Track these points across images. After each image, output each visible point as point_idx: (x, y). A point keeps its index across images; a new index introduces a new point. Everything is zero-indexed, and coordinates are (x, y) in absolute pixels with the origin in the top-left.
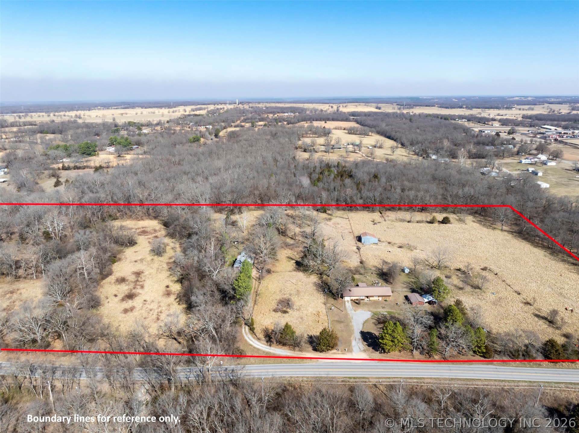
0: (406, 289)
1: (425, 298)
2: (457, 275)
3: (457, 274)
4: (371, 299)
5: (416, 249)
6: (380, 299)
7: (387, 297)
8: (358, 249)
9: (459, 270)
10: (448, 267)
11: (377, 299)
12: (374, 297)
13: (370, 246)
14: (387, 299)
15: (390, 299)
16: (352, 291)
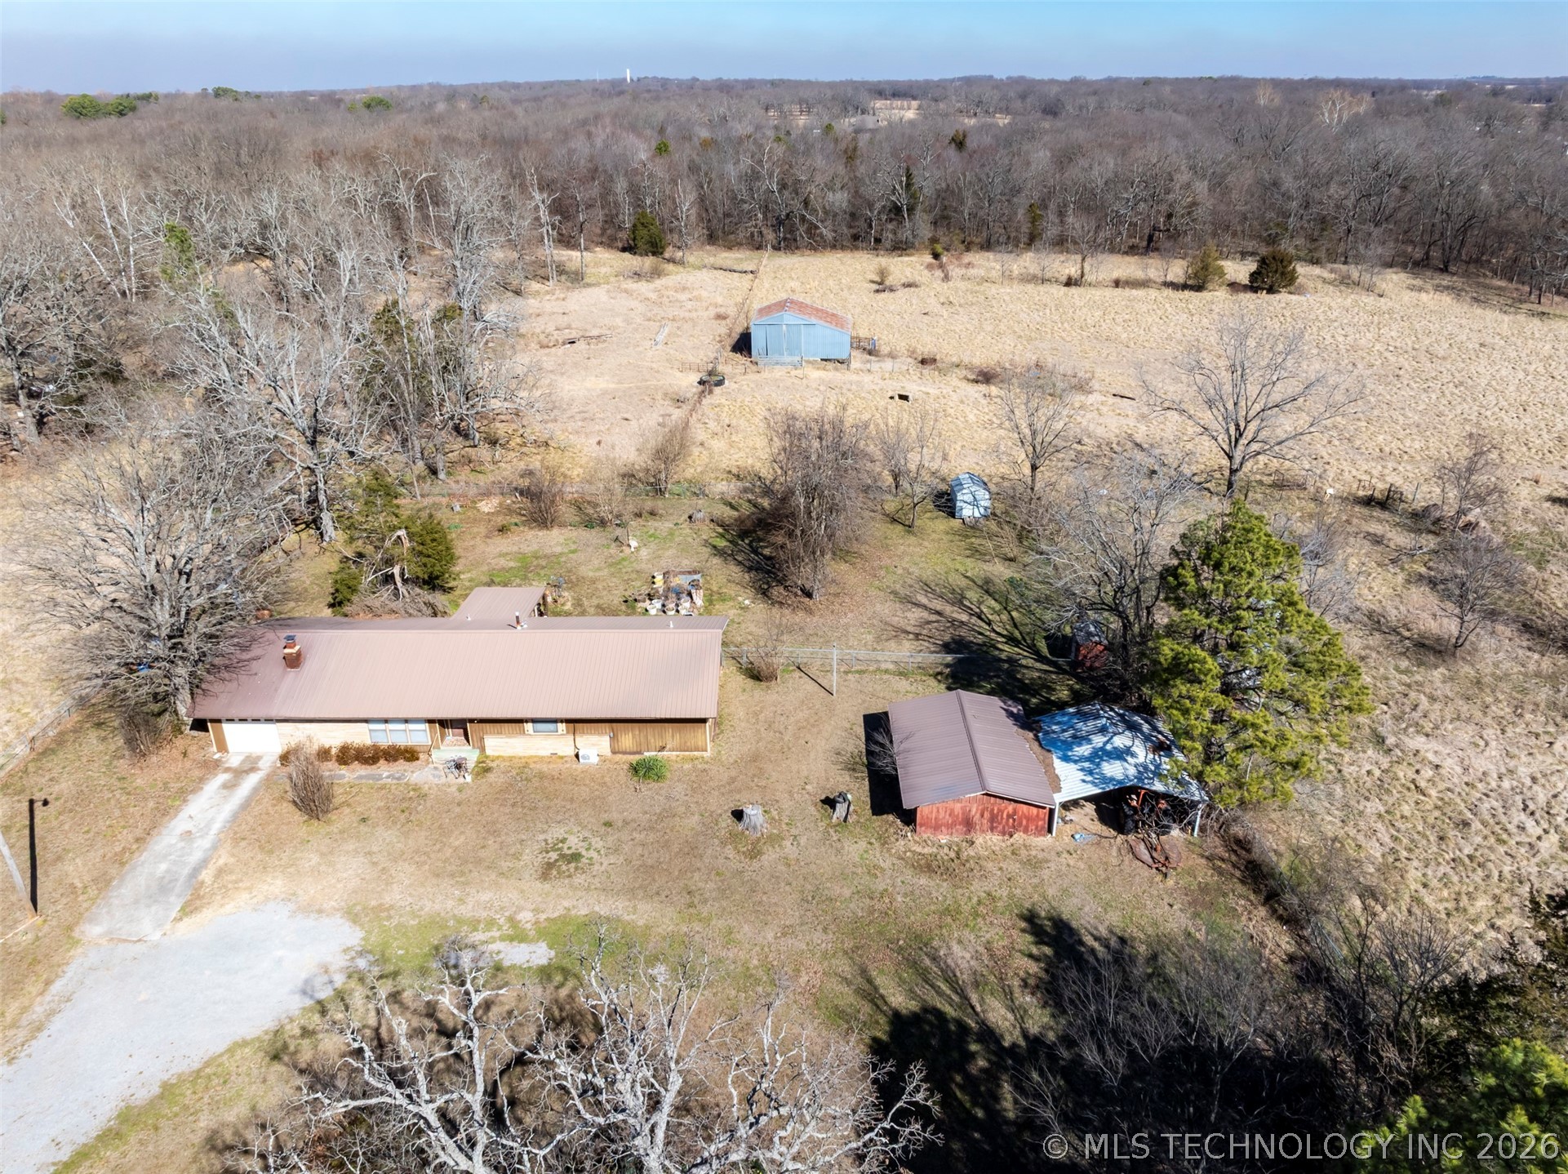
0: (905, 651)
1: (1065, 750)
2: (1377, 540)
3: (1375, 528)
4: (498, 745)
5: (1082, 387)
6: (595, 747)
7: (671, 736)
8: (711, 381)
9: (1382, 502)
10: (1302, 487)
11: (560, 753)
12: (529, 726)
13: (794, 373)
14: (662, 749)
15: (697, 750)
16: (309, 666)
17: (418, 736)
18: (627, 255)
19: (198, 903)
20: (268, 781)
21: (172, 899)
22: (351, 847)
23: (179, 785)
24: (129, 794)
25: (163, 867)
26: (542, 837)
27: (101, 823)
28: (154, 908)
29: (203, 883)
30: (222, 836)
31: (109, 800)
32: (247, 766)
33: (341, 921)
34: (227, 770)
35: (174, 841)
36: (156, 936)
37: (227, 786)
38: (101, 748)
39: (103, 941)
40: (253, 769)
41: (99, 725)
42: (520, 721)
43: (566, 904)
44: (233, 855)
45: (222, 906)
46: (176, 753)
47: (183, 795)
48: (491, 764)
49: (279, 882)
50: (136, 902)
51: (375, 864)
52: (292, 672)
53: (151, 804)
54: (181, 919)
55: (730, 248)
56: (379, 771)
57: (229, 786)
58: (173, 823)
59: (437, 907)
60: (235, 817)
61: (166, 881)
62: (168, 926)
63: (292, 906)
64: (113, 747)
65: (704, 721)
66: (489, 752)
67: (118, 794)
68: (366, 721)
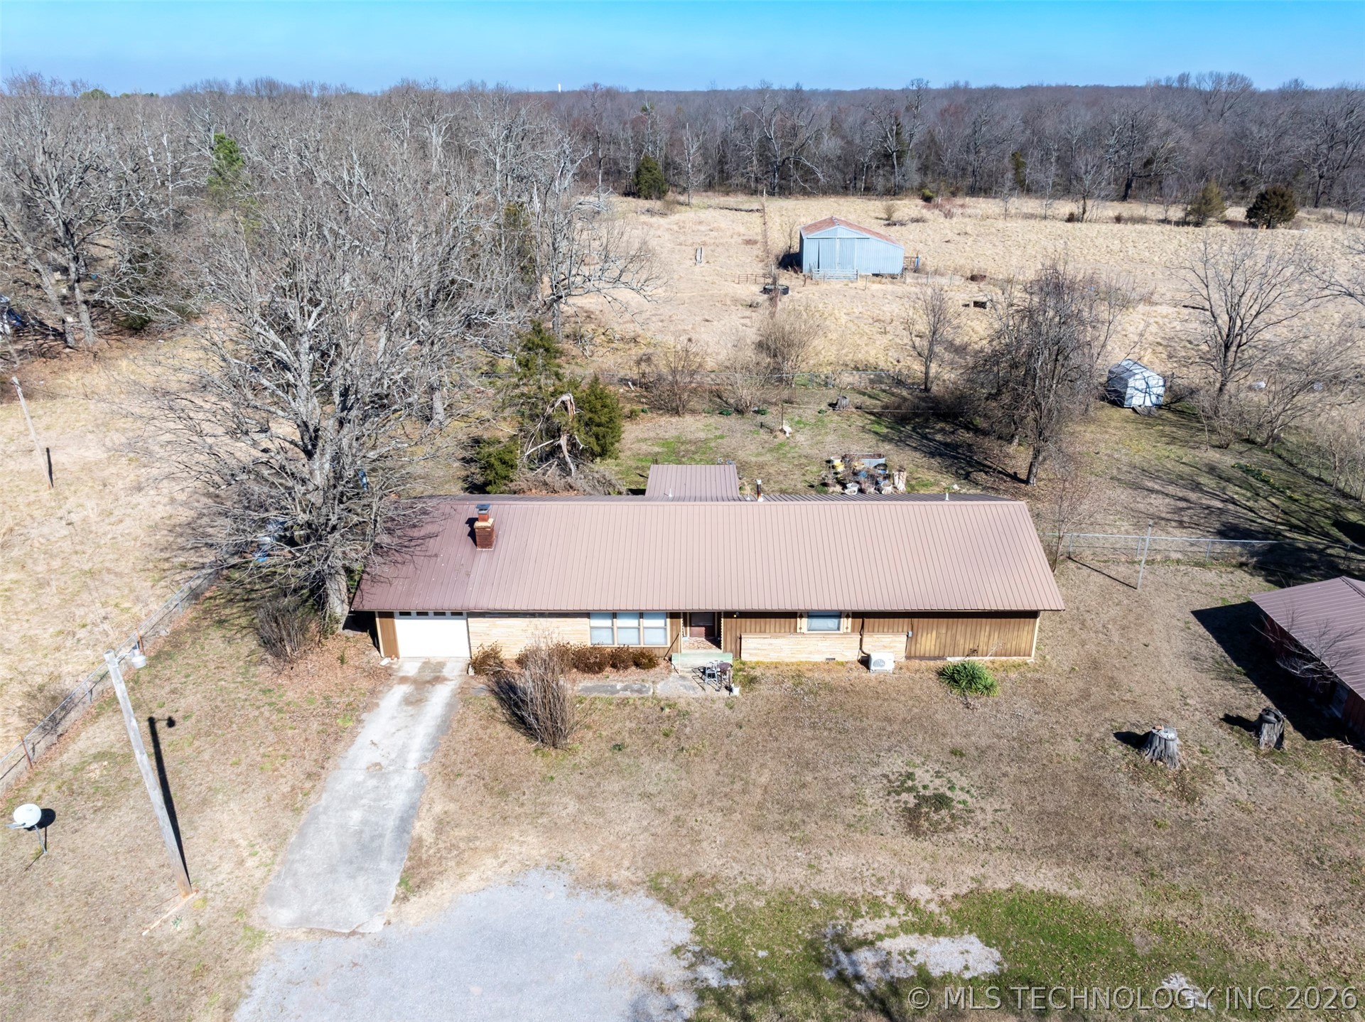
4: (760, 646)
6: (889, 649)
8: (777, 289)
11: (839, 659)
12: (803, 623)
13: (850, 285)
14: (974, 652)
15: (1017, 654)
16: (504, 543)
17: (654, 634)
18: (630, 199)
19: (424, 872)
20: (463, 695)
21: (384, 865)
22: (616, 787)
23: (345, 699)
24: (280, 711)
25: (356, 816)
26: (877, 771)
27: (252, 751)
28: (361, 880)
29: (420, 840)
30: (426, 770)
31: (256, 718)
32: (428, 675)
33: (650, 902)
34: (404, 680)
35: (360, 778)
36: (376, 926)
37: (408, 701)
38: (230, 651)
39: (299, 934)
40: (438, 679)
41: (221, 623)
42: (793, 615)
43: (969, 871)
44: (452, 799)
45: (462, 877)
46: (331, 658)
47: (357, 710)
48: (757, 673)
49: (531, 839)
50: (332, 870)
51: (661, 811)
52: (483, 554)
53: (315, 726)
54: (405, 899)
55: (727, 194)
56: (609, 682)
57: (415, 701)
58: (352, 752)
59: (783, 878)
60: (435, 743)
61: (366, 836)
62: (390, 910)
63: (567, 878)
64: (245, 651)
65: (1033, 614)
66: (745, 657)
67: (266, 711)
68: (587, 615)
